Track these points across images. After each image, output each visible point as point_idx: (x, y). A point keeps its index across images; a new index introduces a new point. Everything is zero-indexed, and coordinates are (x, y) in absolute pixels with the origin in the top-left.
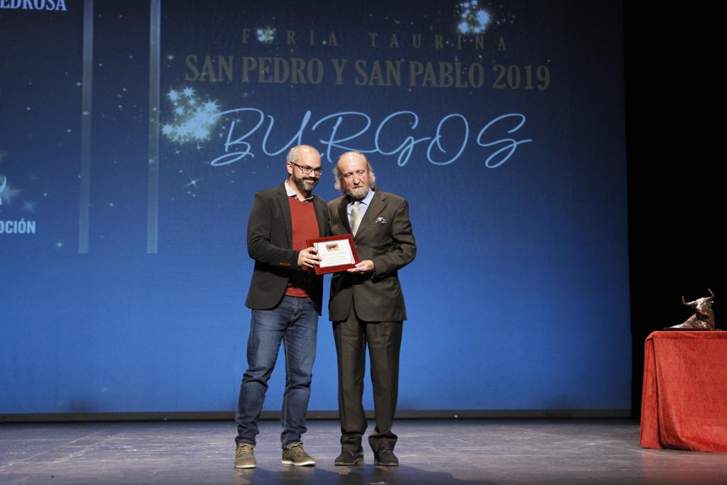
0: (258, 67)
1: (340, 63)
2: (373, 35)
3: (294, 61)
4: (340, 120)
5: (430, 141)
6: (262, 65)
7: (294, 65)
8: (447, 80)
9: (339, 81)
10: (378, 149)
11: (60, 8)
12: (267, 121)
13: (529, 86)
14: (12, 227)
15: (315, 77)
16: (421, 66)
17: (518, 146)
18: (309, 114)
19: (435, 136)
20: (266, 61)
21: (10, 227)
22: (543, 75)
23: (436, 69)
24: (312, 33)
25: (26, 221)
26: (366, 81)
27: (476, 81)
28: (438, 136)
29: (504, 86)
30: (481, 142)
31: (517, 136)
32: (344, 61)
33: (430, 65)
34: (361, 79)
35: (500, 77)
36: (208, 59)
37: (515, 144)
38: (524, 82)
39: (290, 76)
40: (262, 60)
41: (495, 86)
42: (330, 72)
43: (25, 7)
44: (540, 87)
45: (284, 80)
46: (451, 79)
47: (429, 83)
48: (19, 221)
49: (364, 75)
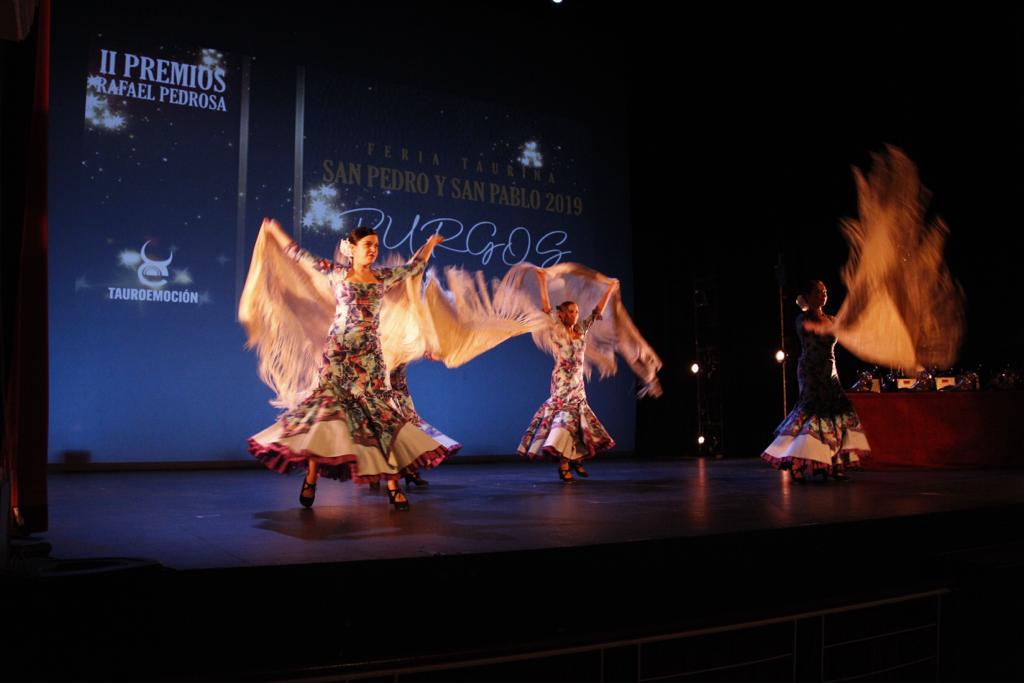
0: (380, 175)
1: (441, 179)
2: (465, 160)
3: (407, 173)
4: (441, 224)
5: (504, 247)
6: (383, 173)
7: (407, 177)
8: (516, 202)
9: (440, 193)
10: (468, 250)
11: (221, 109)
12: (387, 220)
13: (569, 212)
14: (178, 297)
15: (423, 189)
16: (498, 188)
17: (563, 256)
18: (418, 217)
19: (507, 243)
20: (386, 172)
21: (176, 296)
22: (578, 204)
23: (508, 191)
24: (421, 153)
25: (190, 292)
26: (459, 196)
27: (535, 204)
28: (510, 244)
29: (552, 210)
30: (540, 250)
31: (562, 248)
32: (444, 178)
33: (504, 188)
34: (456, 194)
35: (550, 204)
36: (341, 166)
37: (560, 254)
38: (566, 209)
39: (404, 187)
40: (383, 170)
41: (547, 209)
42: (434, 186)
43: (191, 104)
44: (576, 213)
45: (400, 187)
46: (519, 201)
47: (503, 201)
48: (183, 291)
49: (458, 190)
